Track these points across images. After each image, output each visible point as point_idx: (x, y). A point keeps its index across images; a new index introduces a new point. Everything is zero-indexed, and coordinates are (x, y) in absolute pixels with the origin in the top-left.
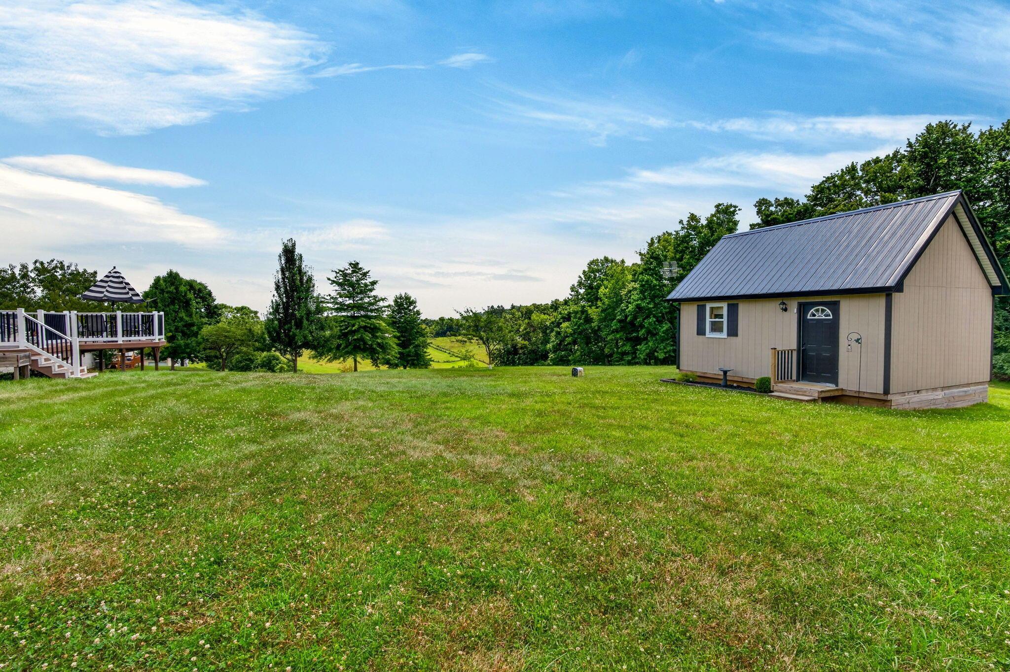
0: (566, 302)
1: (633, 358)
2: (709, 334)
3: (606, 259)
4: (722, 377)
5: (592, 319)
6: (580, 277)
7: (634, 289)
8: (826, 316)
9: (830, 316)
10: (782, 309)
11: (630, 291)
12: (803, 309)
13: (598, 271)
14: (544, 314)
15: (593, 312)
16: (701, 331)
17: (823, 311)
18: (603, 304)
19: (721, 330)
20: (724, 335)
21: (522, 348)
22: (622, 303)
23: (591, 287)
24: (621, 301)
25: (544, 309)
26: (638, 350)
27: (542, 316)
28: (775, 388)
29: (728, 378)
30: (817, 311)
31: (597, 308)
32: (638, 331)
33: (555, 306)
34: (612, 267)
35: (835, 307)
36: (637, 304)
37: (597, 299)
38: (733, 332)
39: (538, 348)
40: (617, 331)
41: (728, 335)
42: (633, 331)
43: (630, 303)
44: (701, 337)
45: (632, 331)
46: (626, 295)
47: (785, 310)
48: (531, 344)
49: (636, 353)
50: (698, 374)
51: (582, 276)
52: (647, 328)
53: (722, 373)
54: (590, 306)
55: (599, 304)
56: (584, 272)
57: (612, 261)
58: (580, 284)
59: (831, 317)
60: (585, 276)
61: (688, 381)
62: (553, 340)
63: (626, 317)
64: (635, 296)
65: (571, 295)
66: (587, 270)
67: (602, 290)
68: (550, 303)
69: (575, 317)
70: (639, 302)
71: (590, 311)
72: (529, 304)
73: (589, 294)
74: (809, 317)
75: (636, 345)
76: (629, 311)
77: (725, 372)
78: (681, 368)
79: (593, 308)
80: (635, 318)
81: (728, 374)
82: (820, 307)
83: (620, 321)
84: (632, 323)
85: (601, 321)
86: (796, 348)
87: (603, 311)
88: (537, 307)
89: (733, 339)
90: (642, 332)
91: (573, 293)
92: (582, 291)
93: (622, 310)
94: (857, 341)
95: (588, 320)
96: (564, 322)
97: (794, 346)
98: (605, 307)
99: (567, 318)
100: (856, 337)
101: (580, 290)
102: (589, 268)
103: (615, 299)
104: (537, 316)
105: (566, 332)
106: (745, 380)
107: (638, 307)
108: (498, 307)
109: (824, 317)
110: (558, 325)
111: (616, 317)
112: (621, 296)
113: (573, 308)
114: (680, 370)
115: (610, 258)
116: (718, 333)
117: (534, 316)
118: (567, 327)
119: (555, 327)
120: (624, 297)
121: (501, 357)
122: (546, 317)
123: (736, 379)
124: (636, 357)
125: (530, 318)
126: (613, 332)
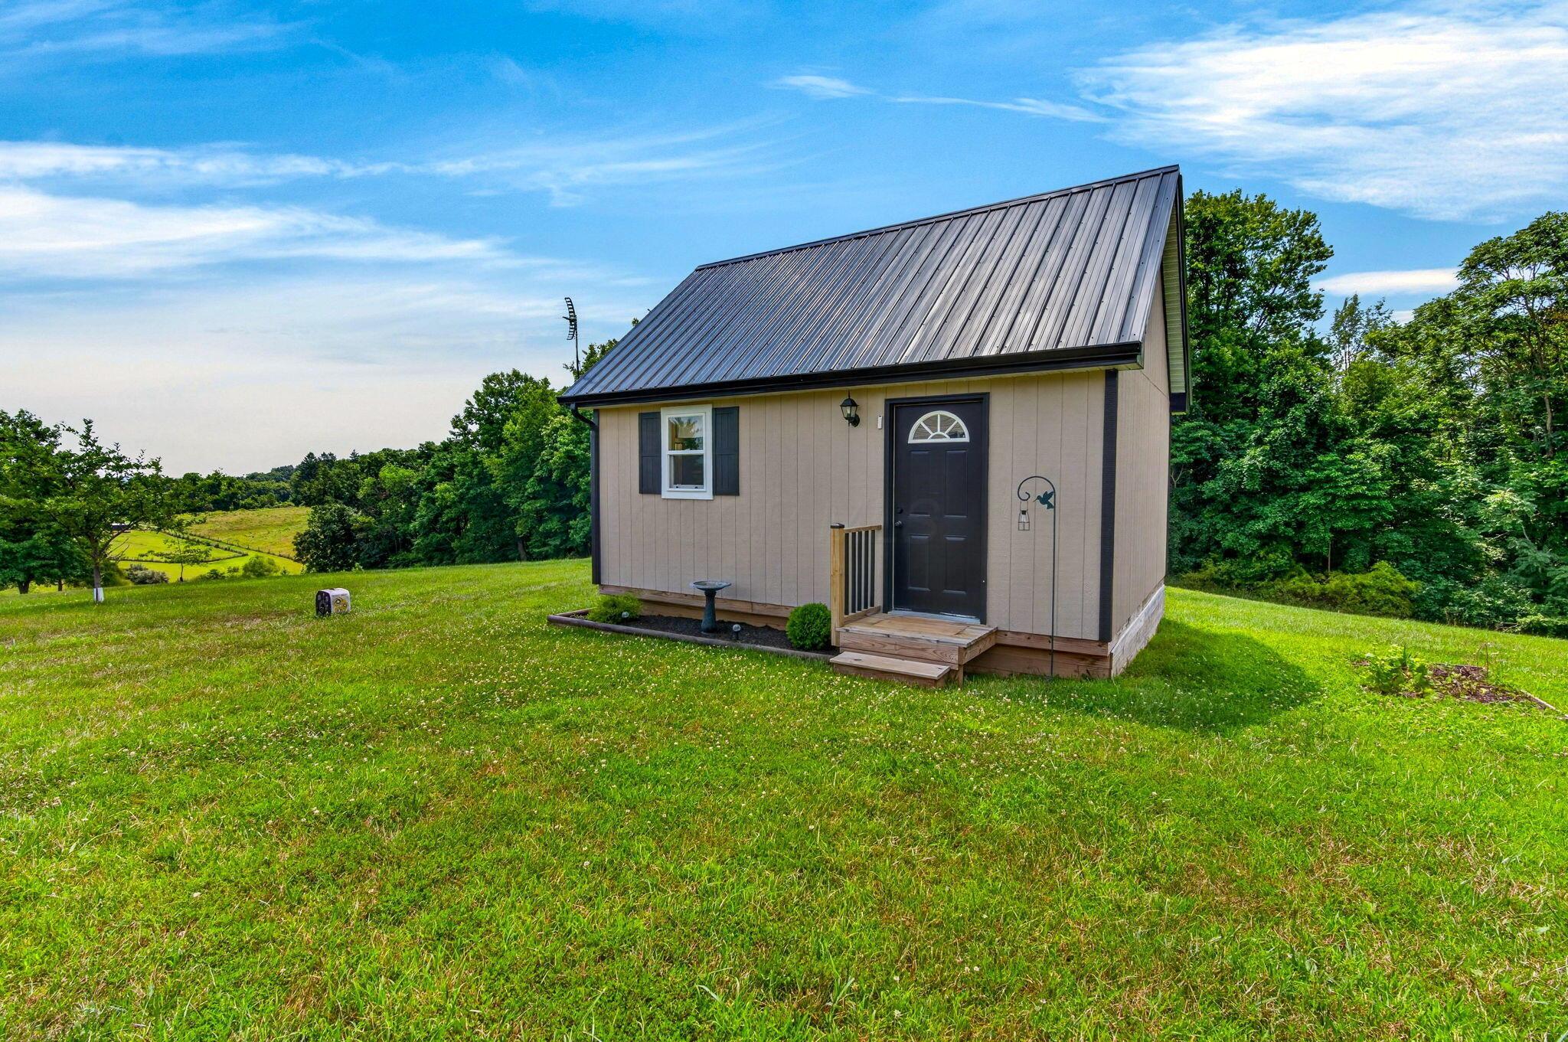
0: (446, 447)
1: (564, 542)
2: (668, 491)
3: (516, 374)
4: (703, 604)
5: (491, 475)
6: (469, 403)
7: (564, 426)
8: (953, 435)
9: (962, 435)
10: (849, 418)
11: (556, 430)
12: (899, 416)
13: (501, 394)
14: (407, 467)
15: (491, 462)
16: (649, 484)
17: (946, 422)
18: (511, 450)
19: (698, 481)
20: (706, 492)
21: (361, 530)
22: (543, 449)
23: (490, 420)
24: (541, 446)
25: (406, 459)
26: (571, 528)
27: (402, 471)
28: (843, 641)
29: (718, 605)
30: (931, 423)
31: (501, 456)
32: (570, 497)
33: (427, 452)
34: (526, 389)
35: (975, 409)
36: (568, 451)
37: (502, 441)
38: (727, 484)
39: (396, 529)
40: (535, 496)
41: (716, 492)
42: (563, 497)
43: (556, 449)
44: (649, 498)
45: (561, 496)
46: (549, 436)
47: (855, 421)
48: (380, 522)
49: (568, 534)
50: (646, 596)
51: (473, 401)
52: (585, 490)
53: (702, 593)
54: (489, 453)
55: (503, 450)
56: (477, 393)
57: (526, 379)
58: (469, 415)
59: (966, 439)
60: (478, 401)
61: (617, 619)
62: (422, 513)
63: (551, 472)
64: (564, 437)
65: (454, 434)
66: (481, 390)
67: (509, 426)
68: (416, 447)
69: (462, 473)
70: (570, 447)
71: (487, 462)
72: (376, 449)
73: (487, 432)
74: (911, 441)
75: (568, 520)
76: (554, 463)
77: (710, 594)
78: (604, 582)
79: (493, 456)
80: (565, 472)
81: (718, 595)
82: (939, 413)
83: (540, 480)
84: (560, 483)
85: (507, 480)
86: (881, 523)
87: (511, 462)
88: (392, 456)
89: (727, 501)
90: (576, 499)
91: (456, 430)
92: (474, 428)
93: (543, 461)
94: (1045, 499)
95: (485, 478)
96: (441, 481)
97: (877, 518)
98: (513, 455)
99: (447, 474)
100: (1043, 488)
101: (470, 427)
102: (487, 387)
103: (530, 443)
104: (391, 471)
105: (443, 498)
106: (758, 610)
107: (569, 455)
108: (324, 455)
109: (948, 440)
110: (430, 486)
111: (533, 472)
112: (542, 437)
113: (457, 458)
114: (603, 587)
115: (522, 373)
116: (690, 488)
117: (385, 472)
118: (447, 490)
119: (425, 490)
120: (545, 438)
121: (317, 547)
122: (409, 472)
123: (737, 607)
124: (568, 539)
125: (376, 476)
126: (529, 498)
